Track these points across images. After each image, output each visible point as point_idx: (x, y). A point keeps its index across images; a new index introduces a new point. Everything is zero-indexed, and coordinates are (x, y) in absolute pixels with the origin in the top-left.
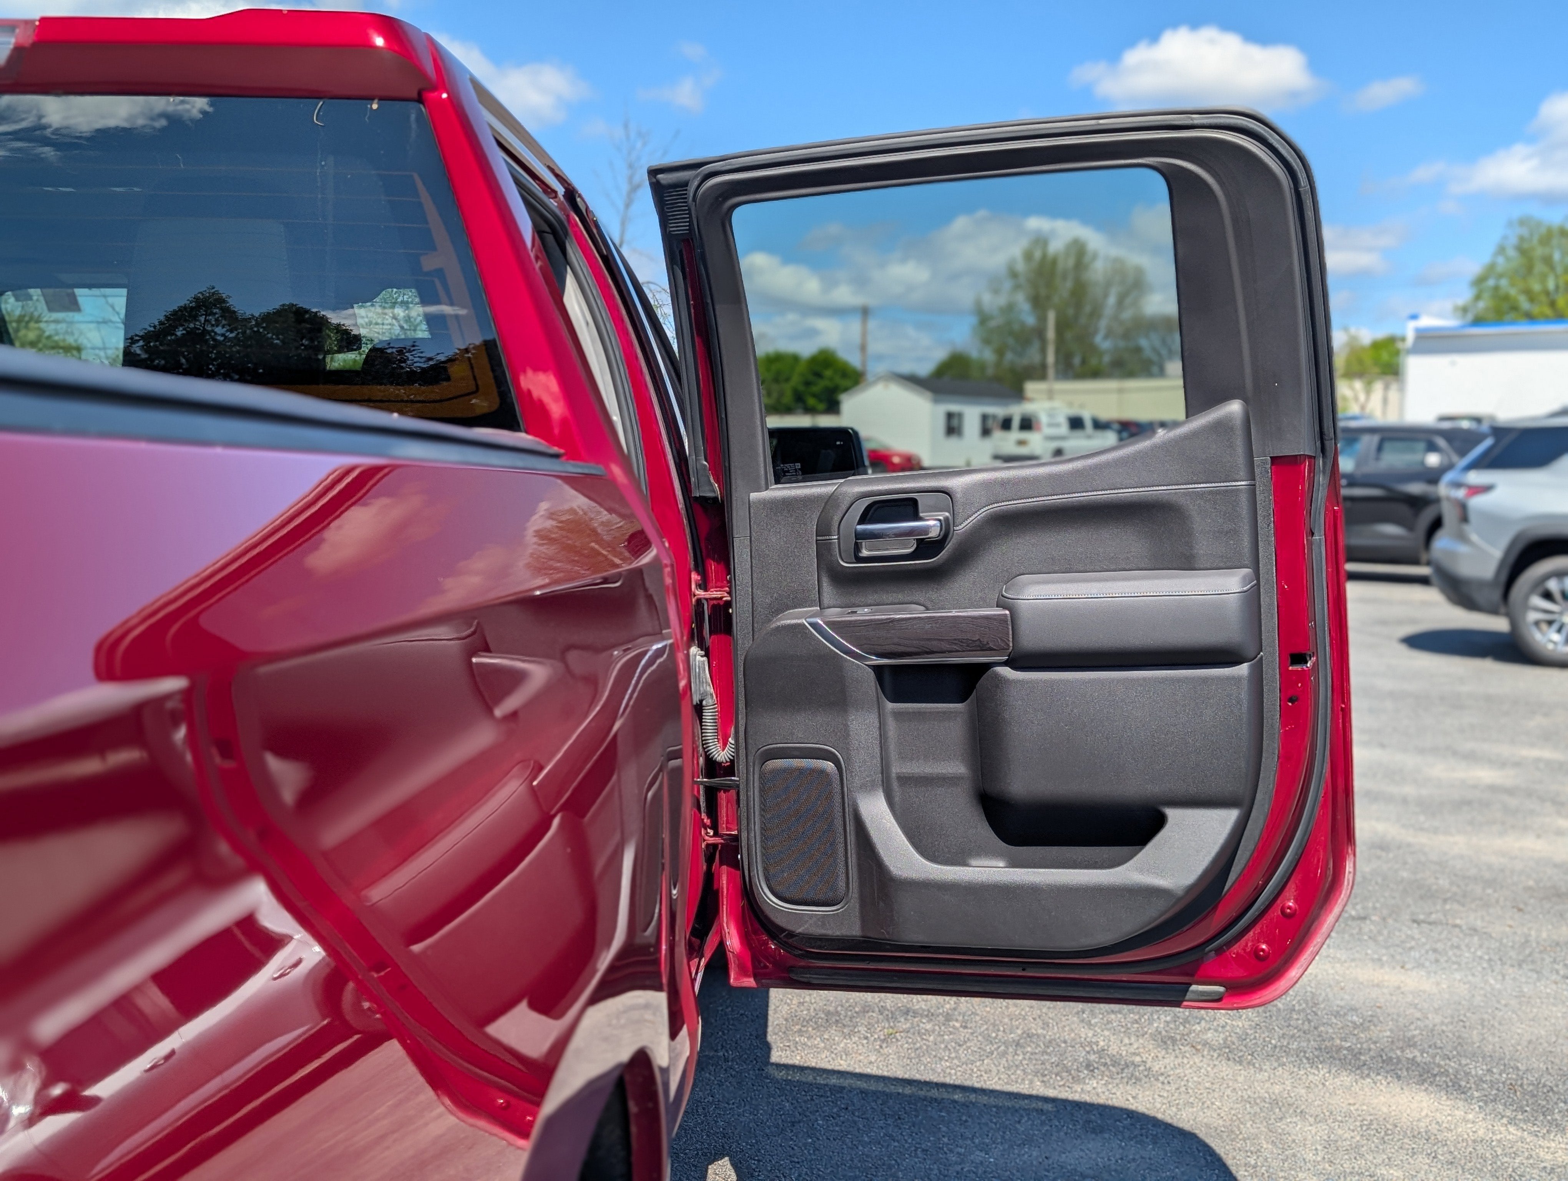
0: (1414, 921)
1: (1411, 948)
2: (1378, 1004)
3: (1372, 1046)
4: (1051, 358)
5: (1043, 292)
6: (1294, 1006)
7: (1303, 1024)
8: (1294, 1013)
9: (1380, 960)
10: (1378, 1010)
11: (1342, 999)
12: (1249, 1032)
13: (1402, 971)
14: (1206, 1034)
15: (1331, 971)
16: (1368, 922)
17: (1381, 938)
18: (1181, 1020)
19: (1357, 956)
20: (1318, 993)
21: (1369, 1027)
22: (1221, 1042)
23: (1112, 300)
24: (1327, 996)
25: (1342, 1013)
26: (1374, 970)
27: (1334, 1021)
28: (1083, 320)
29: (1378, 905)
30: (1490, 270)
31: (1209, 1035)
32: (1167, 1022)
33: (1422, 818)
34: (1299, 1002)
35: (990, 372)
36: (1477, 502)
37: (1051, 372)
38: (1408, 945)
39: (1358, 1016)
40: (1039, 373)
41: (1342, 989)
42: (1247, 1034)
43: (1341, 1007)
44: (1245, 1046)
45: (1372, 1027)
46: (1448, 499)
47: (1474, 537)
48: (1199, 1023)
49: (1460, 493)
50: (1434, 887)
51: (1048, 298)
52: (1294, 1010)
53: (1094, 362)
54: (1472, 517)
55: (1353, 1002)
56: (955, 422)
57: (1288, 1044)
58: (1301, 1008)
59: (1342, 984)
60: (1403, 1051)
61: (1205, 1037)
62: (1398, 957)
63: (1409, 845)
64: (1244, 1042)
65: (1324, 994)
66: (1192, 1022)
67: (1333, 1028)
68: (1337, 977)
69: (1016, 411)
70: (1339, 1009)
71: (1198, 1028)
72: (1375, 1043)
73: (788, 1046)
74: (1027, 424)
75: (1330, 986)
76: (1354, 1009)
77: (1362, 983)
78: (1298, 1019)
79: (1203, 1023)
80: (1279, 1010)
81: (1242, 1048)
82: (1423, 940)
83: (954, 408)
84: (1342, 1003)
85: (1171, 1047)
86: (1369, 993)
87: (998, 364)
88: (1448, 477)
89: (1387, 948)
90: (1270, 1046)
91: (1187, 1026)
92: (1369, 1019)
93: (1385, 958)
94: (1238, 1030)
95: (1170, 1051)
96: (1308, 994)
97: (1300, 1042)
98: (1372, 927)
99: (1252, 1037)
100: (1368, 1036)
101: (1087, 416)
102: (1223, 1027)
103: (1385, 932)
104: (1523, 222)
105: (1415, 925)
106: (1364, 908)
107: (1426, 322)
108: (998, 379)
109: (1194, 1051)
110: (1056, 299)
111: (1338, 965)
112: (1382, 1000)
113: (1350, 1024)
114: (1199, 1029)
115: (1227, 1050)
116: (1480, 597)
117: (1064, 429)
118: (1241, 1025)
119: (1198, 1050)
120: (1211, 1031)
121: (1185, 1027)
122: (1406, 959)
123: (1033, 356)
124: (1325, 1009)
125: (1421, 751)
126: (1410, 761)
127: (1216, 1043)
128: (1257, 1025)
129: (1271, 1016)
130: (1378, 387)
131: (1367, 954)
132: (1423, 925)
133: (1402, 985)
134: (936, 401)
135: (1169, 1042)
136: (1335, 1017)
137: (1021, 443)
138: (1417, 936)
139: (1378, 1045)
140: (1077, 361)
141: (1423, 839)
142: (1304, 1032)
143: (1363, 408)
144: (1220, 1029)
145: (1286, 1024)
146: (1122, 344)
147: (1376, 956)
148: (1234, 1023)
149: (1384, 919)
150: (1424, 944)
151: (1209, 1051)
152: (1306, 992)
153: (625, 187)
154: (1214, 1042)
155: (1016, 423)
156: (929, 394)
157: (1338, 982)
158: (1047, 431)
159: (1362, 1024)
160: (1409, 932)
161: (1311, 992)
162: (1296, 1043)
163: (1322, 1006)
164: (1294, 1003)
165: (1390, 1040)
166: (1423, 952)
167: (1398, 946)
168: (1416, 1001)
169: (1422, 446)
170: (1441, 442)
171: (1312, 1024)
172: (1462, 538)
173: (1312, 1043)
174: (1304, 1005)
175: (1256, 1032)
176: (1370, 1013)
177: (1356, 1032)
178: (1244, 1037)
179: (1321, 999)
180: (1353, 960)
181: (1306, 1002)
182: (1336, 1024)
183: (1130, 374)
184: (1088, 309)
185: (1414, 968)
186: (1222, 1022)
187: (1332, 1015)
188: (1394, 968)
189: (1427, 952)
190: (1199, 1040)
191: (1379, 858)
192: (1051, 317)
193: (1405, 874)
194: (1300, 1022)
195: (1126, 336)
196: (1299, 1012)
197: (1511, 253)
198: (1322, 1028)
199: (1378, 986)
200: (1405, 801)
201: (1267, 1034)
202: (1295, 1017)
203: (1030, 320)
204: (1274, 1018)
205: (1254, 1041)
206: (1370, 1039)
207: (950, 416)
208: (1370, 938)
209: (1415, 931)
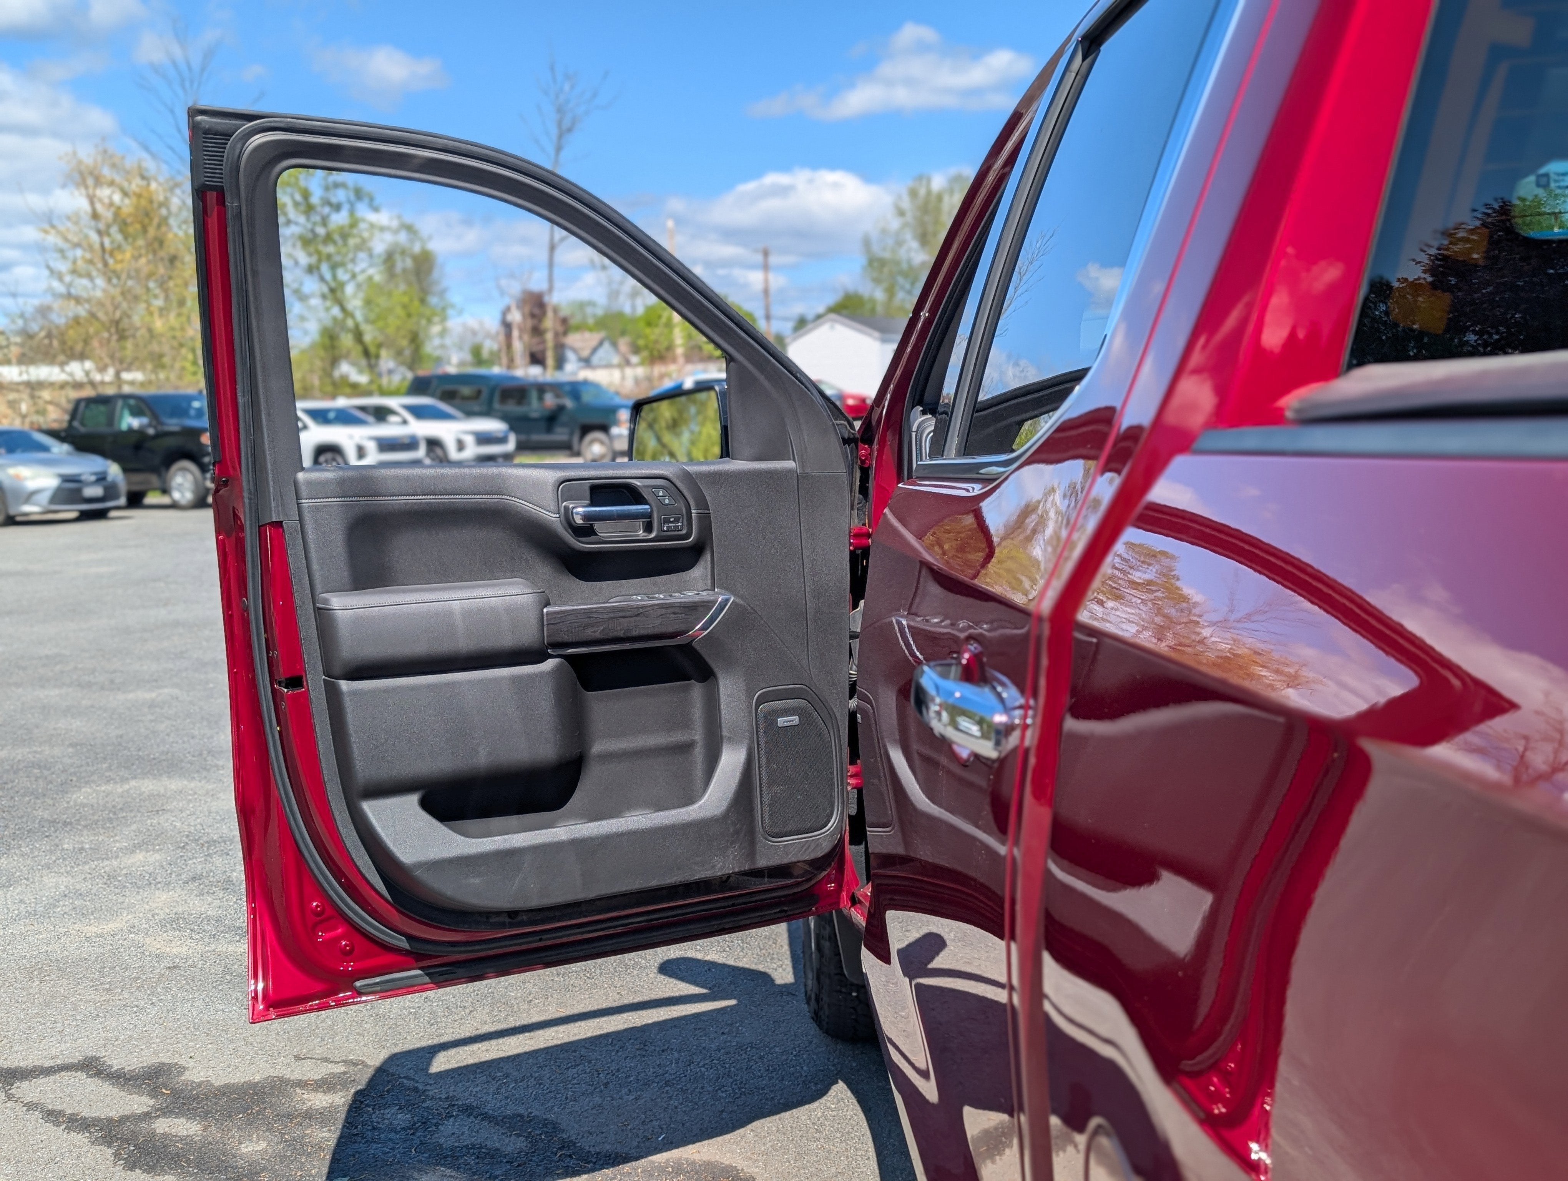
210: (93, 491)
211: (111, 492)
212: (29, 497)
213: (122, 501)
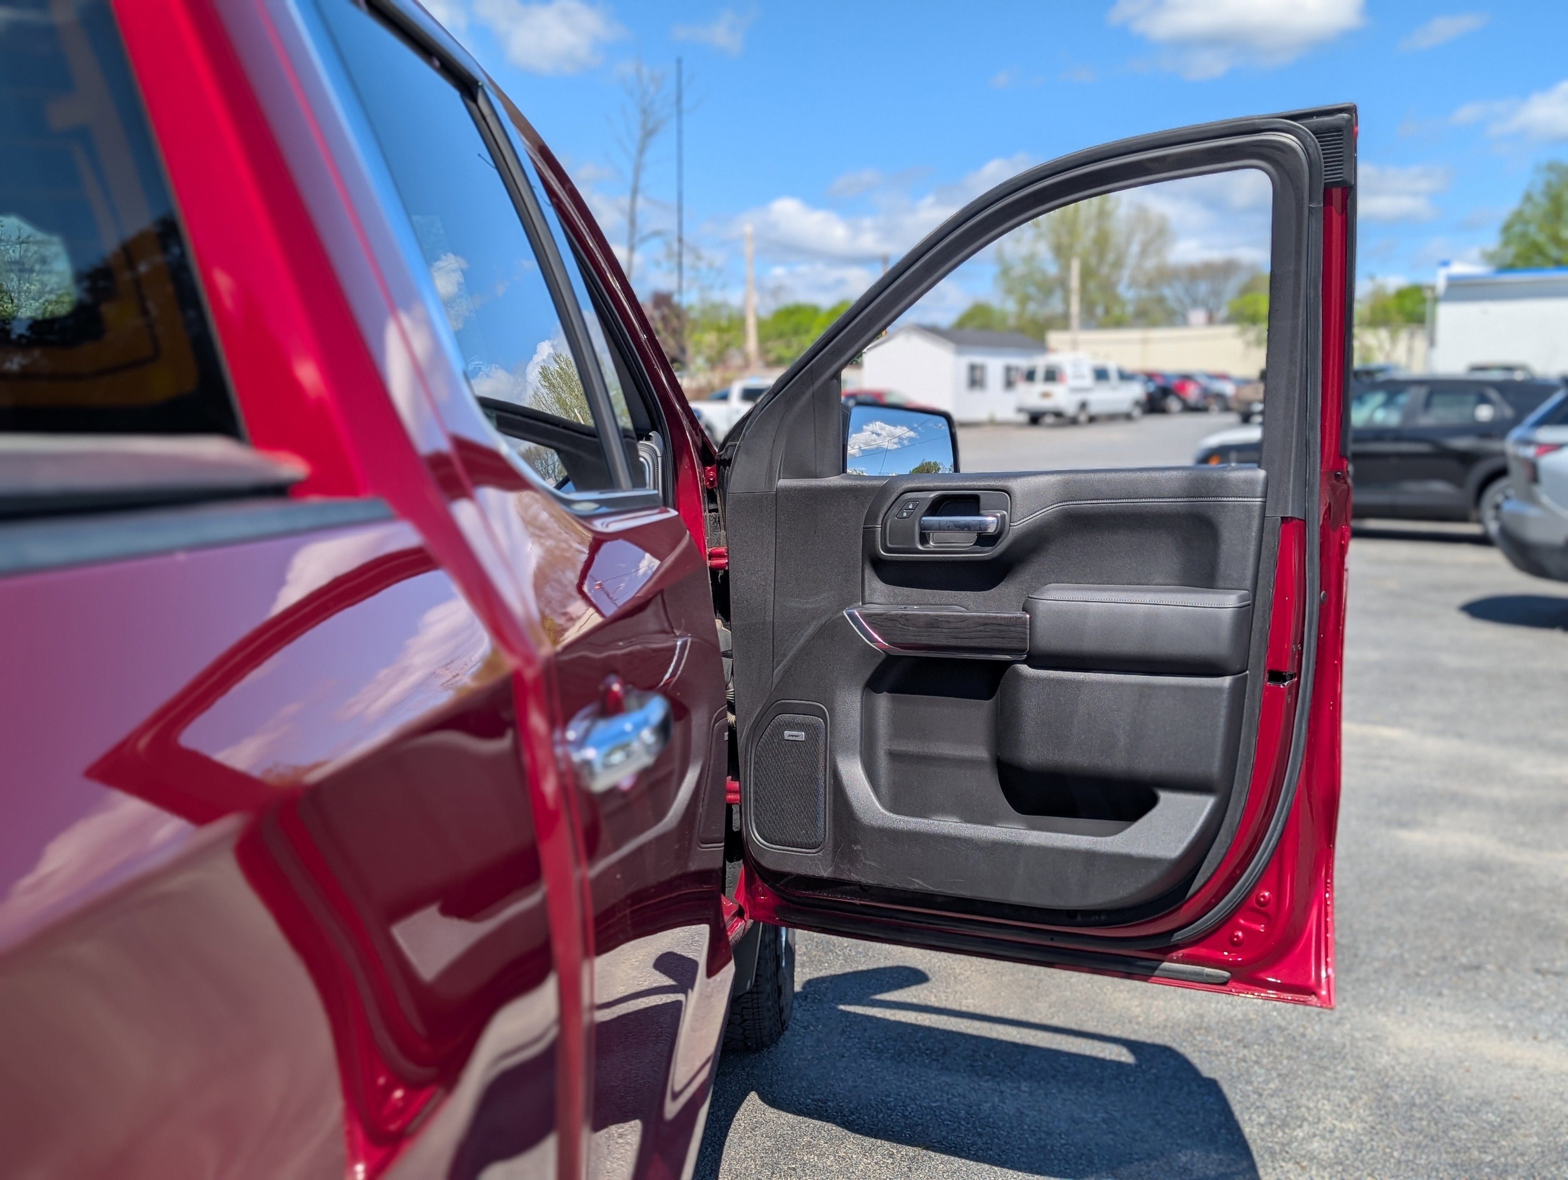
0: (1538, 971)
1: (1541, 1010)
2: (1515, 1094)
3: (1519, 1160)
4: (1075, 307)
5: (1065, 240)
6: (1413, 1098)
7: (1429, 1125)
8: (1415, 1109)
9: (1505, 1027)
10: (1517, 1103)
11: (1470, 1088)
12: (1365, 1139)
13: (1535, 1043)
14: (1312, 1142)
15: (1450, 1045)
16: (1483, 973)
17: (1502, 996)
18: (1278, 1122)
19: (1478, 1021)
20: (1439, 1077)
21: (1510, 1130)
22: (1332, 1155)
23: (1135, 248)
24: (1450, 1082)
25: (1473, 1109)
26: (1501, 1042)
27: (1466, 1121)
28: (1105, 270)
29: (1491, 949)
30: (1518, 217)
31: (1316, 1144)
32: (1262, 1125)
33: (1521, 830)
34: (1418, 1092)
35: (1012, 322)
36: (1548, 461)
37: (1075, 321)
38: (1536, 1006)
39: (1494, 1113)
40: (1062, 322)
41: (1468, 1071)
42: (1362, 1143)
43: (1471, 1099)
44: (1362, 1161)
45: (1514, 1130)
46: (1517, 458)
47: (1545, 499)
48: (1300, 1126)
49: (1530, 452)
50: (1552, 923)
51: (1071, 246)
52: (1414, 1105)
53: (1116, 311)
54: (1543, 476)
55: (1485, 1092)
56: (978, 373)
57: (1415, 1157)
58: (1422, 1101)
59: (1467, 1064)
60: (1558, 1168)
61: (1310, 1148)
62: (1527, 1023)
63: (1512, 865)
64: (1360, 1155)
65: (1447, 1080)
66: (1292, 1125)
67: (1467, 1133)
68: (1459, 1054)
69: (1040, 362)
70: (1469, 1102)
71: (1299, 1133)
72: (1522, 1155)
73: (794, 1169)
74: (1051, 376)
75: (1452, 1067)
76: (1486, 1103)
77: (1489, 1062)
78: (1421, 1119)
79: (1306, 1126)
80: (1396, 1105)
81: (1358, 1164)
82: (1553, 998)
83: (978, 359)
84: (1471, 1093)
85: (1270, 1164)
86: (1501, 1077)
87: (1020, 315)
88: (1517, 433)
89: (1512, 1009)
90: (1392, 1160)
91: (1287, 1130)
92: (1508, 1117)
93: (1511, 1025)
94: (1350, 1137)
95: (1270, 1170)
96: (1428, 1079)
97: (1428, 1156)
98: (1489, 980)
99: (1369, 1147)
100: (1512, 1144)
101: (1112, 366)
102: (1331, 1132)
103: (1506, 987)
104: (1552, 167)
105: (1539, 977)
106: (1476, 953)
107: (1459, 269)
108: (1020, 330)
109: (1299, 1170)
110: (1078, 248)
111: (1457, 1036)
112: (1519, 1088)
113: (1485, 1125)
114: (1301, 1135)
115: (1340, 1168)
116: (1551, 563)
117: (1088, 380)
118: (1352, 1128)
119: (1303, 1168)
120: (1317, 1138)
121: (1284, 1133)
122: (1538, 1027)
123: (1056, 306)
124: (1451, 1103)
125: (1504, 742)
126: (1494, 754)
127: (1326, 1158)
128: (1373, 1128)
129: (1387, 1114)
130: (1403, 336)
131: (1489, 1019)
132: (1549, 977)
133: (1539, 1064)
134: (959, 352)
135: (1266, 1156)
136: (1466, 1114)
137: (1046, 395)
138: (1544, 993)
139: (1526, 1158)
140: (1099, 311)
141: (1525, 857)
142: (1432, 1140)
143: (1388, 356)
144: (1328, 1135)
145: (1407, 1127)
146: (1145, 293)
147: (1500, 1022)
148: (1344, 1125)
149: (1501, 969)
150: (1555, 1004)
151: (1317, 1169)
152: (1425, 1077)
153: (638, 134)
154: (1322, 1156)
155: (1040, 374)
156: (951, 346)
157: (1461, 1062)
158: (1072, 382)
159: (1501, 1125)
160: (1534, 987)
161: (1431, 1077)
162: (1424, 1157)
163: (1448, 1097)
164: (1413, 1093)
165: (1539, 1149)
166: (1556, 1015)
167: (1524, 1006)
168: (1561, 1089)
169: (1472, 398)
170: (1493, 394)
171: (1440, 1125)
172: (1532, 499)
173: (1444, 1156)
174: (1425, 1097)
175: (1372, 1140)
176: (1507, 1108)
177: (1495, 1138)
178: (1358, 1147)
179: (1444, 1087)
180: (1474, 1027)
181: (1428, 1091)
182: (1469, 1126)
183: (1153, 324)
184: (1111, 257)
185: (1549, 1038)
186: (1329, 1126)
187: (1462, 1111)
188: (1525, 1040)
189: (1560, 1016)
190: (1303, 1152)
191: (1481, 883)
192: (1075, 266)
193: (1515, 906)
194: (1424, 1123)
195: (1150, 285)
196: (1422, 1107)
197: (1539, 198)
198: (1452, 1133)
199: (1509, 1065)
200: (1497, 806)
201: (1386, 1142)
202: (1418, 1115)
203: (1052, 270)
204: (1392, 1117)
205: (1372, 1154)
206: (1515, 1149)
207: (973, 368)
208: (1489, 995)
209: (1540, 985)
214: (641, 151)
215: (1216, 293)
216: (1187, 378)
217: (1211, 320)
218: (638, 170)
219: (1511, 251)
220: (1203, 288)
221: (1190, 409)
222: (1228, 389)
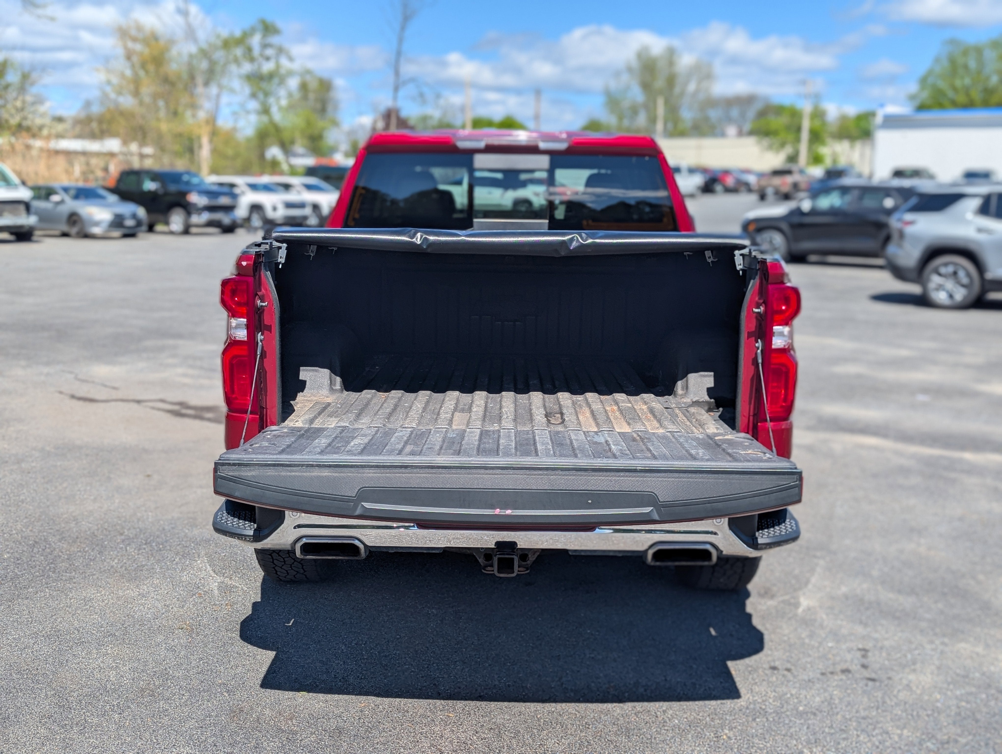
5: (648, 79)
23: (692, 86)
28: (675, 99)
30: (930, 73)
36: (908, 229)
46: (895, 226)
47: (906, 246)
49: (901, 224)
51: (652, 84)
53: (681, 126)
54: (906, 237)
101: (684, 165)
104: (952, 42)
107: (890, 109)
110: (656, 86)
123: (641, 122)
130: (858, 146)
140: (671, 126)
146: (698, 114)
169: (882, 194)
172: (901, 246)
183: (704, 136)
184: (677, 91)
195: (701, 109)
197: (943, 62)
203: (640, 98)
210: (130, 223)
211: (139, 223)
212: (97, 224)
213: (145, 228)
214: (403, 28)
215: (743, 115)
216: (726, 172)
217: (740, 134)
218: (401, 40)
219: (925, 95)
220: (735, 112)
221: (728, 190)
222: (752, 179)
